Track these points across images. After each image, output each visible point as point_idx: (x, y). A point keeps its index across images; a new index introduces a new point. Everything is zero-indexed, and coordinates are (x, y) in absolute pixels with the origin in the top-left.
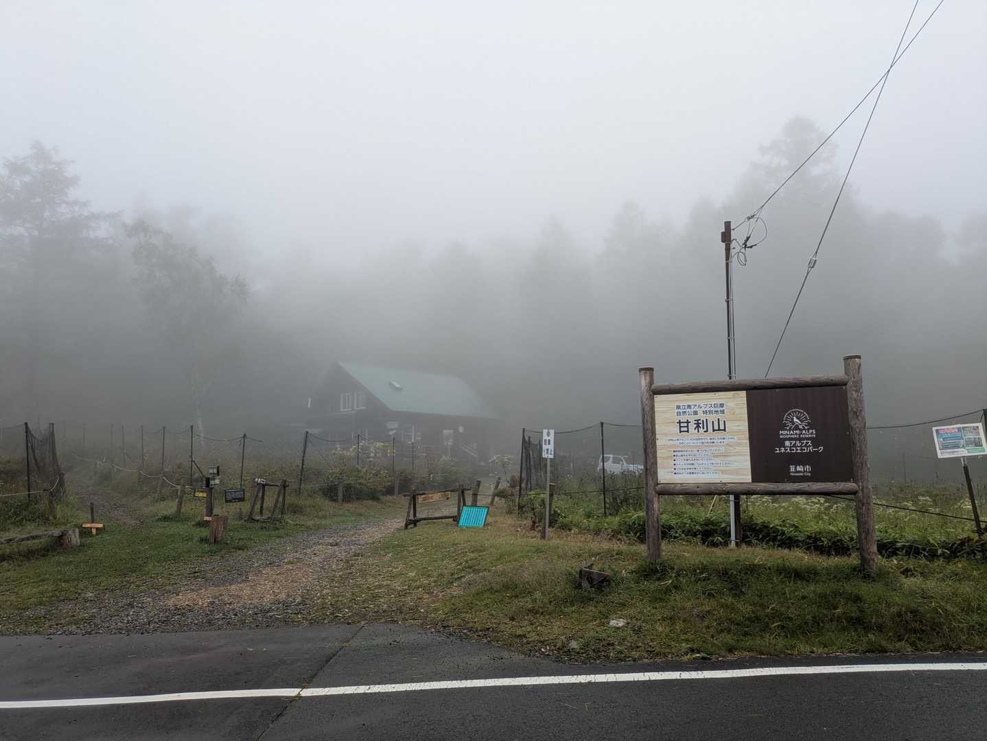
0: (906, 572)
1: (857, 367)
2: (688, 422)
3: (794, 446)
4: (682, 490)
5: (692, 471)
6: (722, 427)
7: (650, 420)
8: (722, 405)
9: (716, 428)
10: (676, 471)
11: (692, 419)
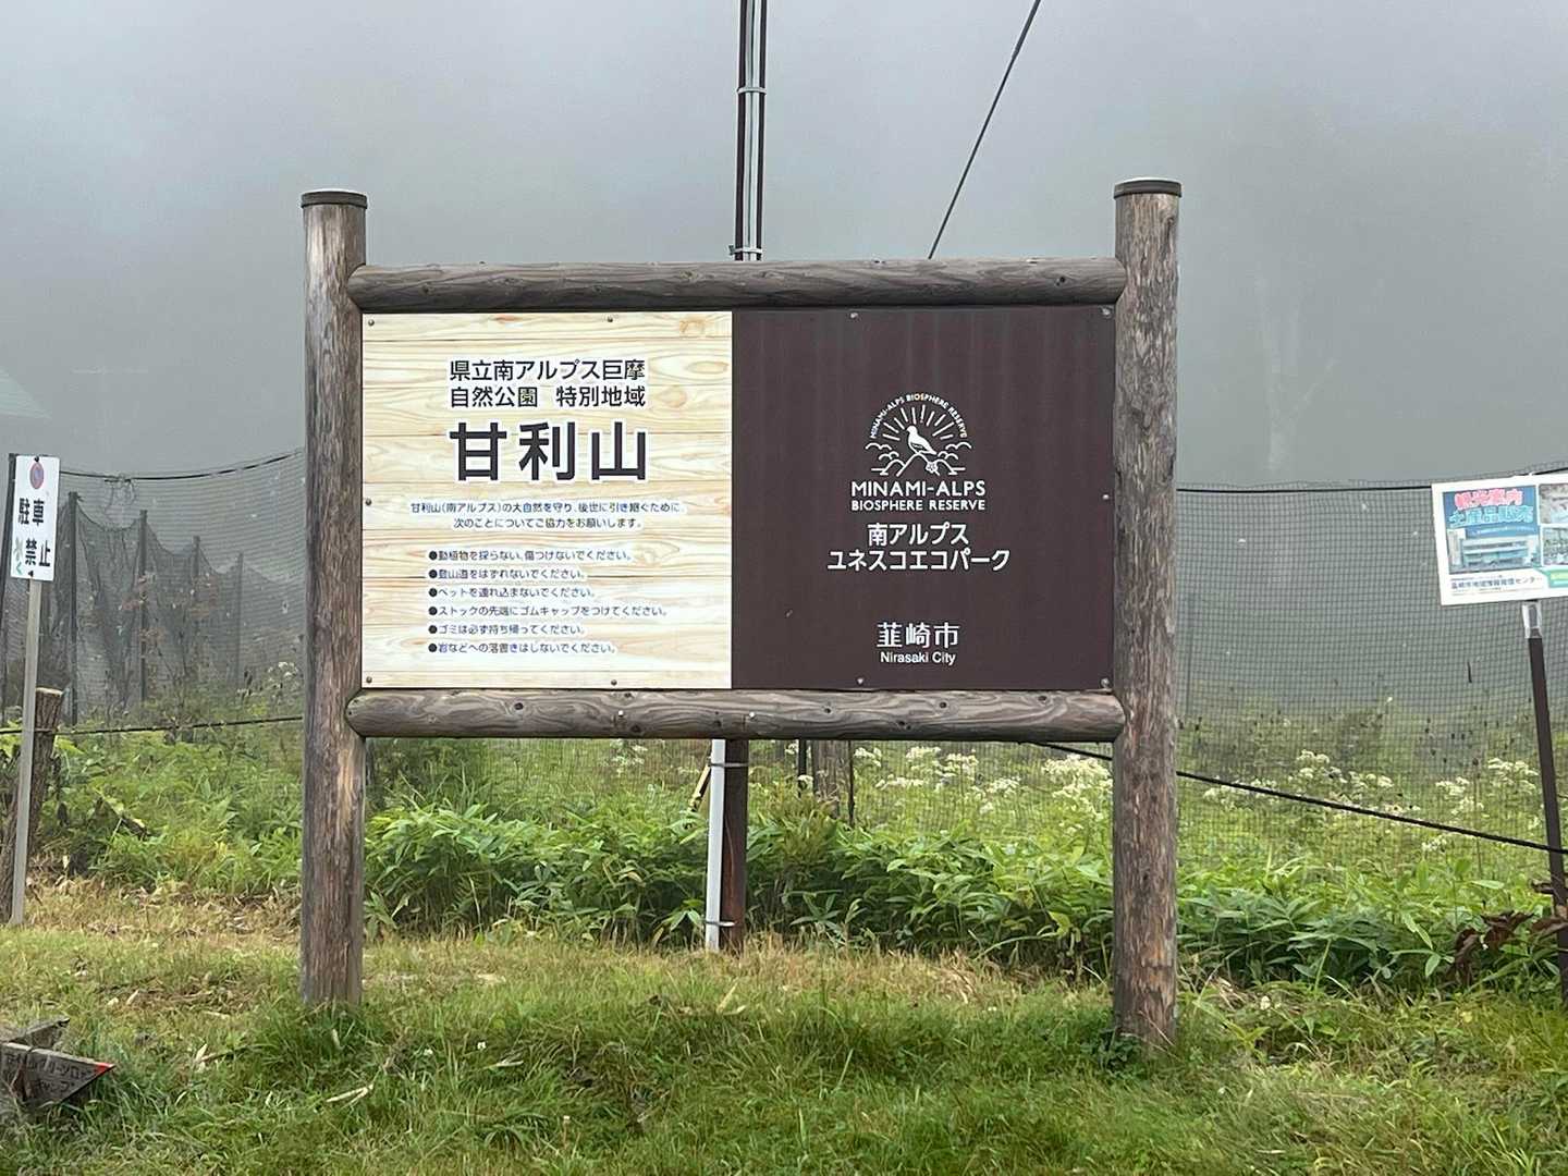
0: (1279, 1043)
1: (1159, 228)
2: (495, 434)
3: (903, 543)
4: (455, 714)
5: (499, 638)
6: (630, 461)
7: (336, 423)
8: (635, 368)
9: (607, 461)
10: (436, 639)
11: (512, 420)
